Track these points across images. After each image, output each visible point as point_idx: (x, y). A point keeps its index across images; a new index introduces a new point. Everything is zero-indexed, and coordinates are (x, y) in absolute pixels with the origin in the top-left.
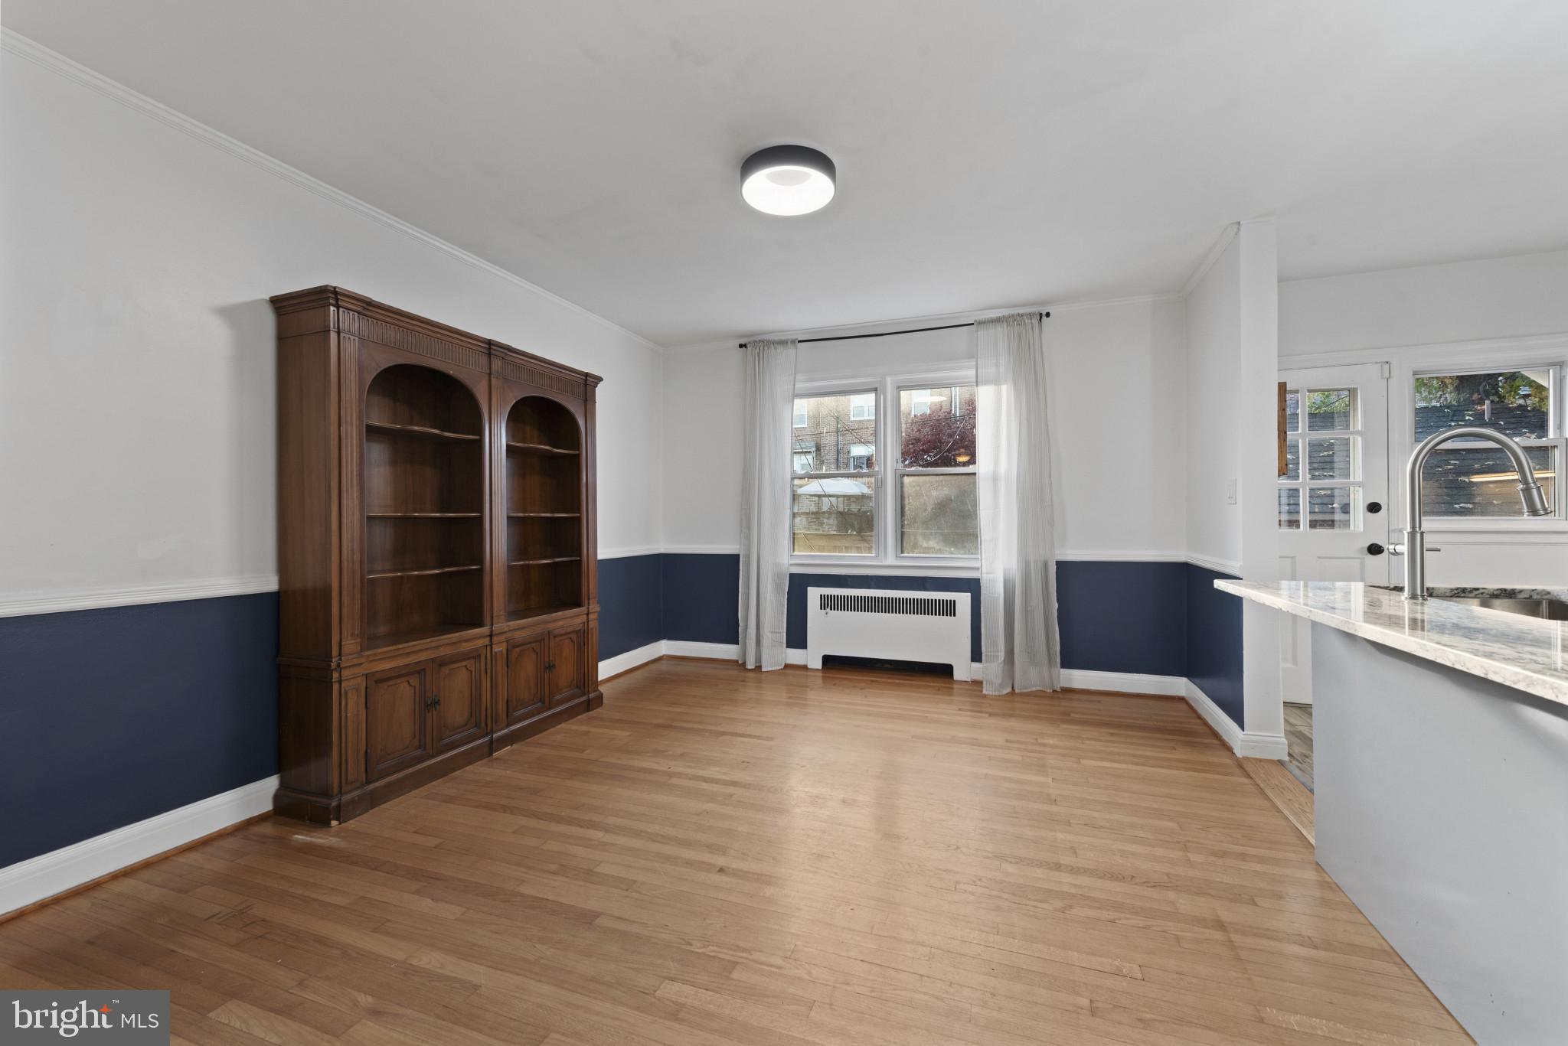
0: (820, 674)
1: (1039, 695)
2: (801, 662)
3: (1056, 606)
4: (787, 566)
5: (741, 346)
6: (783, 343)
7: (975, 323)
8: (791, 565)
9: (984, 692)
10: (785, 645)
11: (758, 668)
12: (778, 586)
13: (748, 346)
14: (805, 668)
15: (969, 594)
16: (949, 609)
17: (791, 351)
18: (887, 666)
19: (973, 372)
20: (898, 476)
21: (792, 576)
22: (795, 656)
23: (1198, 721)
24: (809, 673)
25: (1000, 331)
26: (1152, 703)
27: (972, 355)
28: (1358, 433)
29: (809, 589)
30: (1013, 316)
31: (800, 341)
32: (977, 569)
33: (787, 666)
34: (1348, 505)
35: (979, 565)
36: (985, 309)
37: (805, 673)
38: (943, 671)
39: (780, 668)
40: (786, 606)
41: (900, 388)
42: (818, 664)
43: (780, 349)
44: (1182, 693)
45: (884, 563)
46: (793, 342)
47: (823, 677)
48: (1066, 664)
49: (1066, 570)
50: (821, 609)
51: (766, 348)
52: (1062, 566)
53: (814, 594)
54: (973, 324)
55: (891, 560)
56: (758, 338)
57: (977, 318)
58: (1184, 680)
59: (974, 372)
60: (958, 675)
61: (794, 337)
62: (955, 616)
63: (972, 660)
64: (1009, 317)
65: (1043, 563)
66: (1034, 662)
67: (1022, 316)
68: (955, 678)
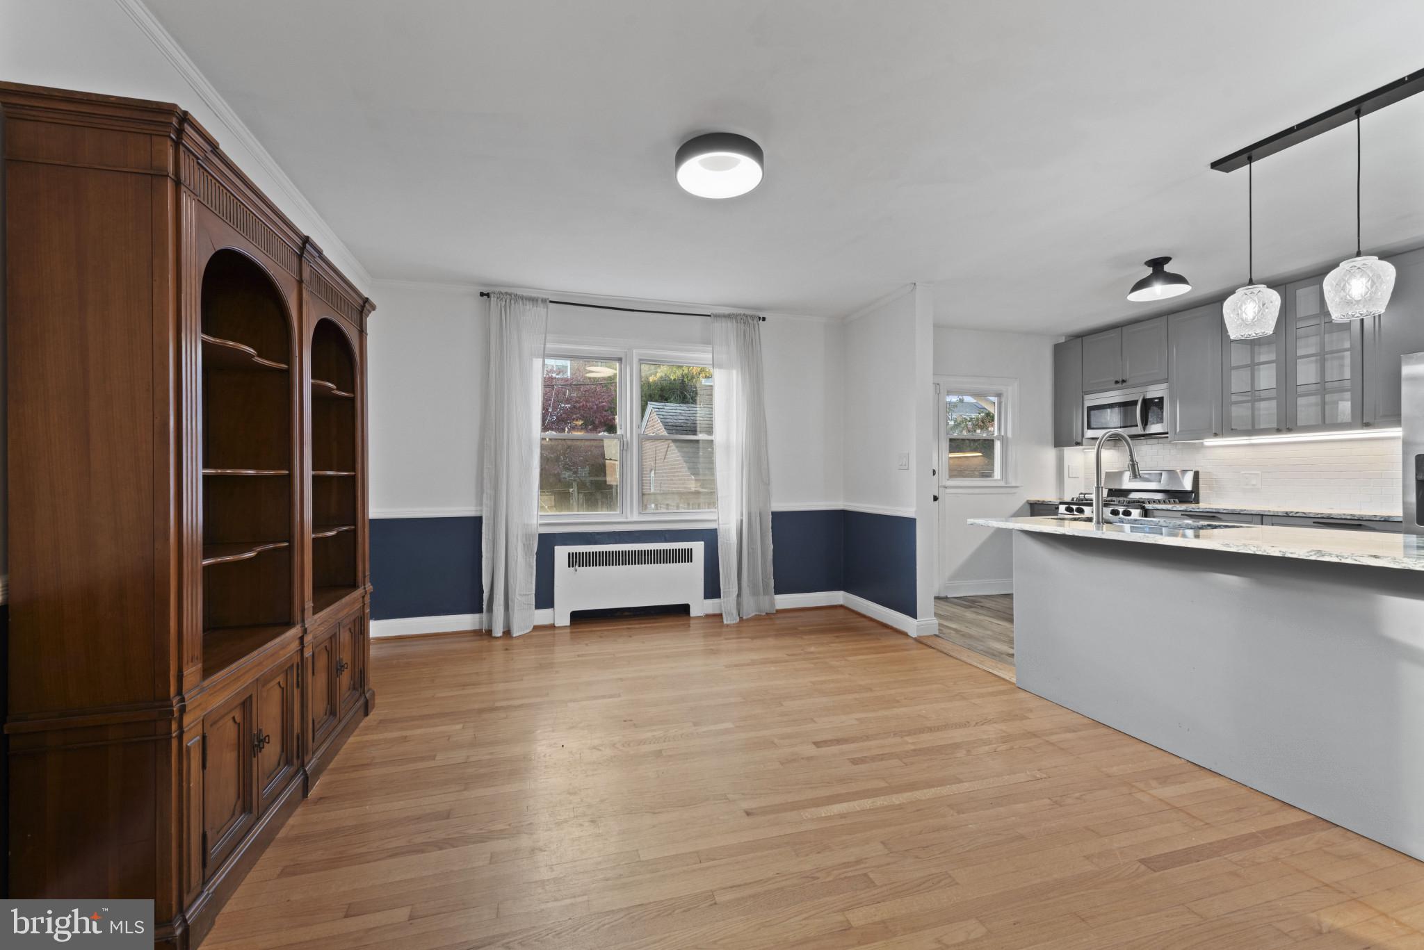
0: (568, 630)
1: (757, 618)
2: (547, 622)
3: (772, 547)
4: (536, 526)
5: (482, 294)
6: (534, 300)
7: (712, 316)
8: (541, 525)
9: (725, 622)
10: (534, 607)
11: (507, 633)
12: (527, 547)
13: (492, 295)
14: (552, 627)
15: (703, 543)
16: (687, 556)
17: (541, 310)
18: (626, 613)
19: (710, 356)
20: (640, 441)
21: (541, 536)
22: (543, 617)
23: (863, 619)
24: (557, 632)
26: (823, 612)
27: (707, 341)
29: (556, 547)
30: (740, 315)
31: (551, 302)
32: (714, 520)
33: (536, 628)
35: (716, 518)
36: (718, 305)
37: (552, 632)
38: (683, 610)
39: (528, 631)
40: (535, 568)
42: (566, 621)
43: (529, 306)
44: (841, 602)
45: (629, 519)
46: (544, 301)
47: (571, 632)
48: (778, 591)
49: (779, 518)
50: (569, 566)
51: (513, 302)
52: (776, 515)
53: (561, 553)
54: (709, 316)
55: (636, 518)
56: (504, 290)
57: (713, 312)
58: (842, 593)
59: (712, 358)
60: (693, 613)
61: (545, 297)
62: (691, 561)
63: (706, 597)
64: (737, 316)
65: (760, 514)
66: (755, 593)
67: (747, 316)
68: (692, 615)
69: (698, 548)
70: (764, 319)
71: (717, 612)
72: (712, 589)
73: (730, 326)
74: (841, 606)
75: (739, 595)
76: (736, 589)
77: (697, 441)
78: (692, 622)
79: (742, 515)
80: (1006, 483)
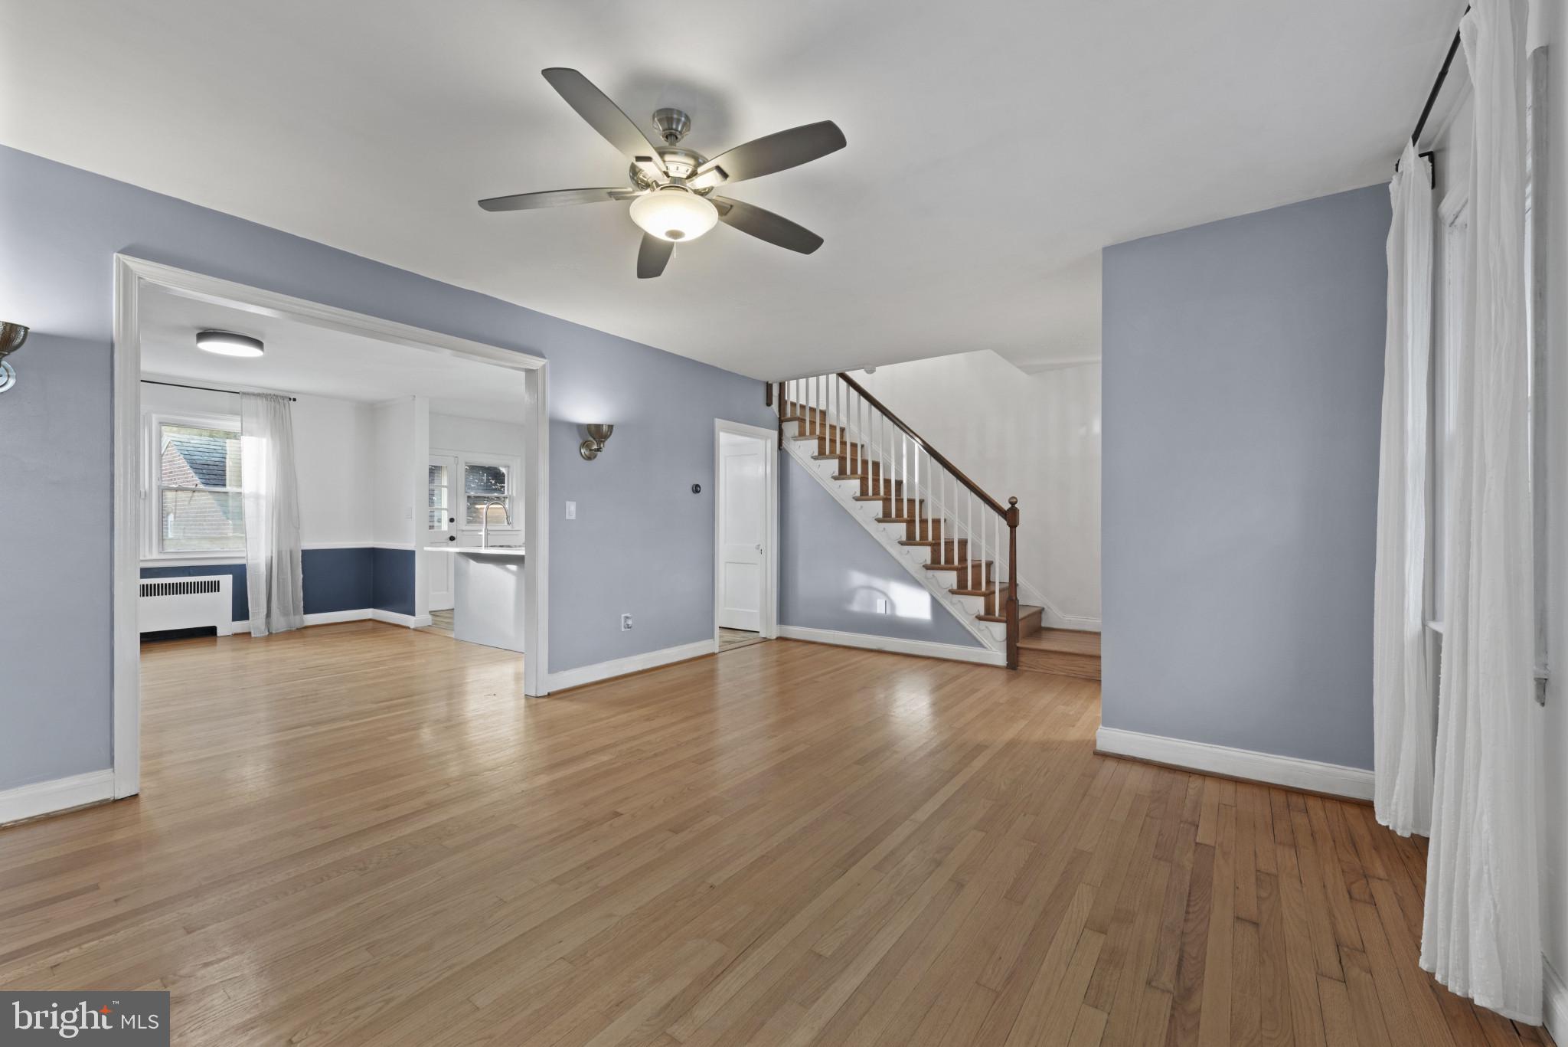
1: (287, 632)
3: (302, 576)
7: (240, 393)
9: (253, 638)
15: (231, 576)
16: (215, 587)
20: (161, 491)
25: (260, 402)
26: (354, 624)
28: (445, 487)
30: (270, 395)
32: (244, 558)
34: (441, 519)
35: (244, 555)
36: (247, 385)
38: (210, 632)
41: (162, 423)
45: (149, 558)
48: (306, 612)
49: (308, 556)
52: (305, 553)
54: (237, 393)
55: (155, 555)
57: (242, 391)
58: (371, 610)
59: (240, 425)
60: (220, 633)
62: (218, 591)
63: (234, 619)
64: (267, 395)
65: (291, 552)
66: (285, 613)
67: (277, 396)
68: (218, 635)
69: (226, 581)
70: (295, 400)
71: (247, 631)
72: (241, 611)
73: (261, 403)
74: (370, 620)
75: (268, 615)
76: (264, 611)
77: (226, 493)
78: (218, 639)
79: (272, 553)
80: (513, 527)
